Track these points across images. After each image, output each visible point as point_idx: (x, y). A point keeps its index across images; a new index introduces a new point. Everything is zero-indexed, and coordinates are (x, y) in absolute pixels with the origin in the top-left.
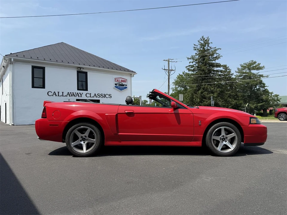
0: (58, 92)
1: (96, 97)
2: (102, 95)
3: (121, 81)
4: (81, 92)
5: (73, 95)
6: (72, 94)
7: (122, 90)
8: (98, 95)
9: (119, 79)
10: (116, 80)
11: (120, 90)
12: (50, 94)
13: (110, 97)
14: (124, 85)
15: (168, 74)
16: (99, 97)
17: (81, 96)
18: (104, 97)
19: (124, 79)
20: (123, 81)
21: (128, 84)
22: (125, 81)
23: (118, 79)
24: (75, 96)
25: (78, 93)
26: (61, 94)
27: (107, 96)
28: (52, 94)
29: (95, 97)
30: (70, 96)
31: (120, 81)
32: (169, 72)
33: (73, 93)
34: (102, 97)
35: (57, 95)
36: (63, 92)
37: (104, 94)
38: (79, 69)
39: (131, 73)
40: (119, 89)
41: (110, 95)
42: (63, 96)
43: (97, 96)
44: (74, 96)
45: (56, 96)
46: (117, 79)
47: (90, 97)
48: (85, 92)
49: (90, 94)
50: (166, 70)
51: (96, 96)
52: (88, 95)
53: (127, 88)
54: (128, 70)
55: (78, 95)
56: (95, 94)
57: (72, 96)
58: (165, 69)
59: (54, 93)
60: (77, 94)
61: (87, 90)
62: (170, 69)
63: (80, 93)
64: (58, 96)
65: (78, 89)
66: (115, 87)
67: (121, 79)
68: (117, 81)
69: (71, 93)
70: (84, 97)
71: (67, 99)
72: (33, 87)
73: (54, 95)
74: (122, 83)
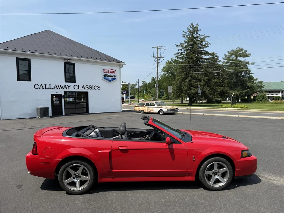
0: (45, 85)
1: (85, 89)
2: (90, 86)
3: (110, 72)
5: (61, 87)
8: (87, 86)
9: (108, 70)
10: (105, 71)
11: (109, 81)
12: (37, 87)
13: (99, 89)
14: (112, 76)
15: (157, 62)
16: (87, 88)
17: (69, 89)
18: (93, 89)
19: (112, 70)
20: (112, 72)
21: (117, 75)
22: (114, 72)
23: (107, 70)
25: (65, 85)
26: (48, 86)
27: (96, 88)
28: (39, 87)
29: (83, 89)
30: (57, 88)
31: (109, 72)
32: (158, 60)
33: (60, 85)
35: (44, 88)
36: (50, 85)
37: (93, 86)
38: (67, 60)
39: (120, 64)
40: (108, 80)
41: (98, 87)
42: (50, 88)
43: (85, 87)
46: (105, 70)
47: (79, 89)
48: (72, 84)
49: (78, 86)
50: (155, 57)
52: (76, 87)
53: (116, 79)
54: (117, 61)
55: (66, 87)
56: (83, 86)
57: (59, 88)
58: (153, 57)
59: (41, 86)
61: (75, 82)
62: (159, 56)
64: (46, 88)
65: (66, 81)
66: (104, 78)
68: (106, 72)
69: (58, 85)
70: (72, 89)
71: (54, 92)
72: (19, 79)
73: (41, 88)
74: (111, 74)
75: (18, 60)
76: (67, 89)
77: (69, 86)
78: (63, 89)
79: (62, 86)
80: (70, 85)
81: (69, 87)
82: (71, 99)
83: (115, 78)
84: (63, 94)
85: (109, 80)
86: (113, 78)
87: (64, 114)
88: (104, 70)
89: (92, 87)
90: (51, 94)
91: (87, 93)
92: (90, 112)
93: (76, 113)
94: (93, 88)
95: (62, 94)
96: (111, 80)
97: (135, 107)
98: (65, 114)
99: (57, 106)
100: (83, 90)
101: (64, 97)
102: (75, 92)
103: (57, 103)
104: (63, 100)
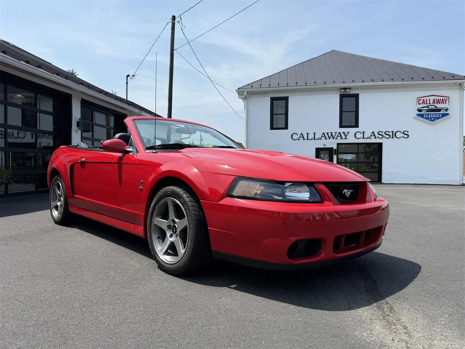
0: (308, 134)
1: (376, 138)
2: (387, 133)
3: (434, 102)
4: (346, 130)
5: (332, 136)
6: (330, 135)
7: (434, 120)
8: (380, 133)
9: (428, 98)
10: (421, 102)
11: (431, 120)
12: (295, 137)
13: (407, 136)
14: (439, 110)
16: (381, 137)
17: (346, 138)
18: (393, 137)
19: (440, 98)
20: (438, 102)
21: (451, 105)
22: (443, 102)
23: (425, 98)
24: (335, 138)
25: (339, 133)
26: (311, 136)
27: (399, 135)
28: (298, 137)
29: (373, 137)
30: (326, 139)
31: (431, 102)
33: (331, 133)
34: (388, 137)
35: (306, 138)
36: (314, 133)
37: (393, 132)
38: (343, 91)
39: (461, 81)
40: (427, 119)
41: (405, 133)
42: (314, 139)
43: (377, 135)
44: (333, 138)
45: (304, 139)
46: (422, 99)
47: (363, 138)
48: (352, 130)
49: (363, 132)
51: (374, 135)
52: (359, 135)
53: (448, 114)
54: (454, 77)
55: (341, 136)
56: (373, 132)
57: (329, 138)
59: (301, 136)
60: (339, 135)
61: (357, 126)
63: (344, 133)
64: (308, 139)
65: (341, 126)
66: (418, 115)
67: (432, 98)
68: (423, 102)
69: (327, 133)
70: (351, 139)
71: (321, 144)
72: (272, 127)
73: (300, 138)
74: (436, 105)
76: (342, 138)
77: (346, 134)
78: (336, 139)
79: (334, 134)
80: (348, 132)
81: (346, 136)
82: (349, 156)
83: (446, 112)
84: (335, 147)
85: (431, 118)
86: (441, 112)
88: (419, 99)
89: (391, 134)
90: (316, 148)
91: (380, 145)
92: (383, 181)
94: (394, 135)
95: (333, 148)
96: (434, 118)
100: (373, 140)
101: (337, 152)
102: (358, 144)
104: (335, 157)
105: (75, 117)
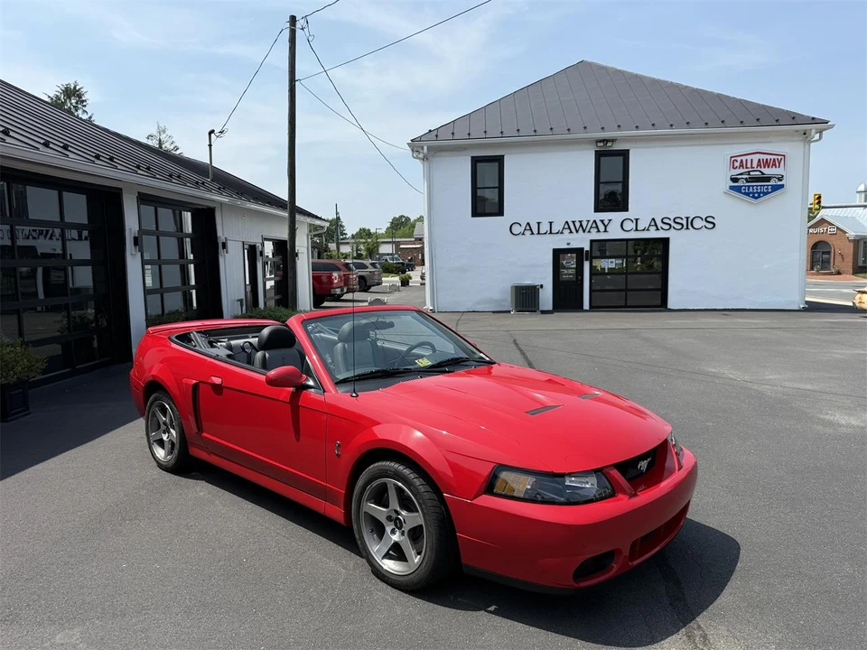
0: (539, 223)
2: (677, 220)
3: (759, 165)
4: (605, 216)
5: (581, 227)
6: (578, 225)
7: (759, 197)
8: (665, 221)
9: (749, 158)
10: (737, 164)
11: (754, 197)
12: (516, 229)
13: (711, 226)
14: (768, 179)
16: (667, 227)
17: (605, 231)
18: (687, 228)
19: (769, 157)
20: (767, 164)
21: (788, 170)
22: (774, 164)
23: (744, 158)
24: (587, 230)
25: (595, 221)
26: (545, 228)
27: (698, 223)
28: (522, 230)
29: (653, 229)
30: (571, 232)
31: (755, 165)
33: (580, 222)
34: (679, 227)
35: (535, 231)
36: (551, 223)
37: (687, 218)
38: (602, 144)
39: (806, 127)
41: (709, 219)
42: (551, 233)
43: (660, 224)
44: (584, 231)
45: (532, 233)
46: (739, 159)
47: (636, 230)
48: (617, 217)
49: (637, 220)
51: (656, 225)
52: (628, 225)
53: (782, 186)
54: (794, 119)
55: (597, 227)
56: (653, 219)
57: (577, 232)
59: (528, 228)
60: (594, 225)
61: (625, 209)
63: (602, 221)
64: (539, 233)
65: (597, 210)
66: (731, 188)
67: (756, 158)
68: (741, 165)
69: (574, 222)
70: (615, 233)
71: (561, 242)
72: (475, 213)
73: (526, 232)
74: (763, 170)
75: (476, 161)
76: (599, 231)
77: (606, 223)
78: (589, 232)
79: (584, 224)
80: (610, 220)
81: (606, 226)
82: (612, 262)
83: (780, 183)
84: (587, 248)
85: (754, 193)
86: (772, 183)
87: (586, 305)
88: (733, 159)
89: (684, 222)
90: (554, 250)
91: (666, 242)
92: (670, 305)
93: (626, 306)
94: (690, 223)
95: (583, 249)
96: (759, 193)
97: (859, 295)
98: (591, 306)
99: (568, 282)
100: (653, 234)
101: (590, 256)
102: (627, 240)
103: (568, 274)
104: (587, 265)
105: (130, 229)
